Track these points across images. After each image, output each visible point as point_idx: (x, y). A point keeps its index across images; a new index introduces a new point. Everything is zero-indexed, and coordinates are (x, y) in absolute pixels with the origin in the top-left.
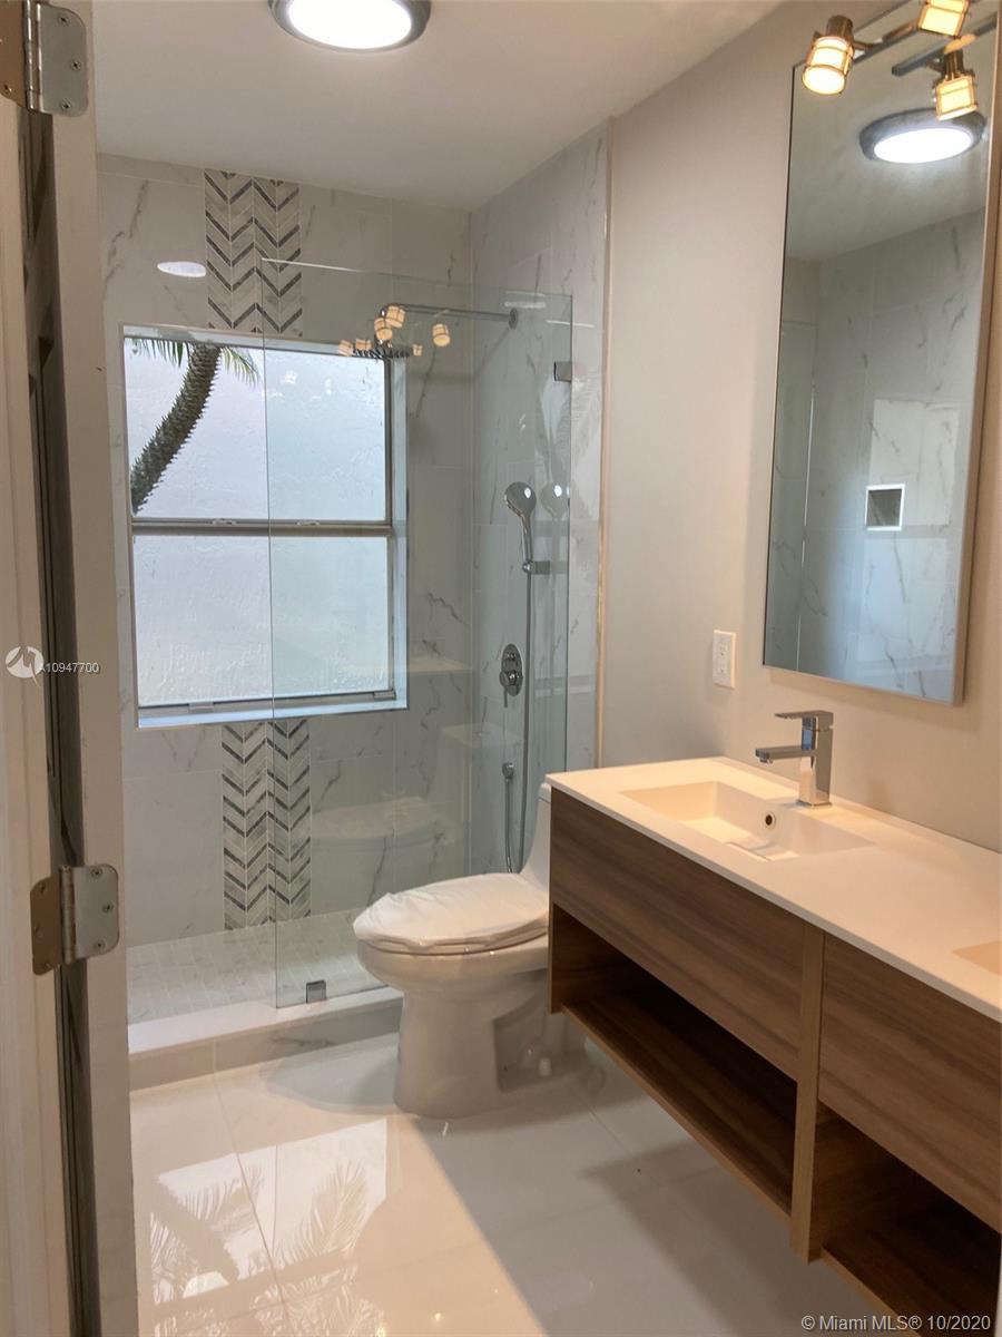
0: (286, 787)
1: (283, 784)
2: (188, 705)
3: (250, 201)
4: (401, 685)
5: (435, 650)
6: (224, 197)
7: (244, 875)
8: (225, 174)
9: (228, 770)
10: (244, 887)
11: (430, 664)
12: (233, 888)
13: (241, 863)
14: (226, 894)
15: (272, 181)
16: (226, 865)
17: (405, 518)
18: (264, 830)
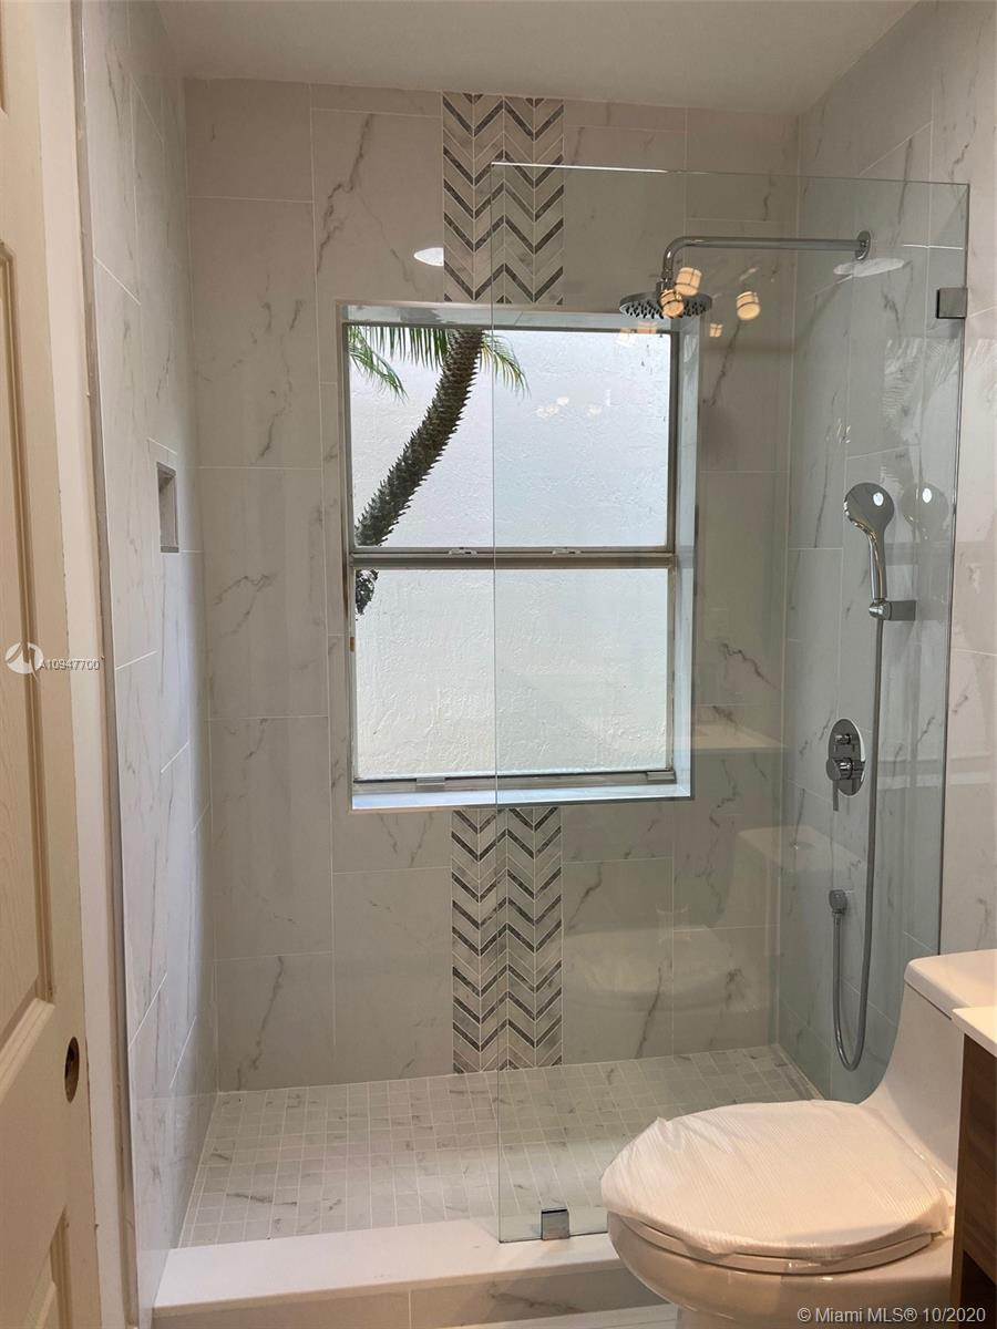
0: (531, 894)
1: (526, 890)
2: (415, 780)
3: (502, 128)
4: (683, 766)
5: (731, 720)
6: (467, 127)
7: (476, 1003)
8: (469, 97)
9: (459, 868)
10: (477, 1019)
11: (722, 738)
12: (463, 1020)
13: (474, 989)
14: (455, 1027)
15: (530, 100)
16: (455, 989)
17: (693, 544)
18: (503, 947)
